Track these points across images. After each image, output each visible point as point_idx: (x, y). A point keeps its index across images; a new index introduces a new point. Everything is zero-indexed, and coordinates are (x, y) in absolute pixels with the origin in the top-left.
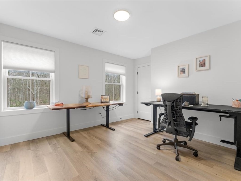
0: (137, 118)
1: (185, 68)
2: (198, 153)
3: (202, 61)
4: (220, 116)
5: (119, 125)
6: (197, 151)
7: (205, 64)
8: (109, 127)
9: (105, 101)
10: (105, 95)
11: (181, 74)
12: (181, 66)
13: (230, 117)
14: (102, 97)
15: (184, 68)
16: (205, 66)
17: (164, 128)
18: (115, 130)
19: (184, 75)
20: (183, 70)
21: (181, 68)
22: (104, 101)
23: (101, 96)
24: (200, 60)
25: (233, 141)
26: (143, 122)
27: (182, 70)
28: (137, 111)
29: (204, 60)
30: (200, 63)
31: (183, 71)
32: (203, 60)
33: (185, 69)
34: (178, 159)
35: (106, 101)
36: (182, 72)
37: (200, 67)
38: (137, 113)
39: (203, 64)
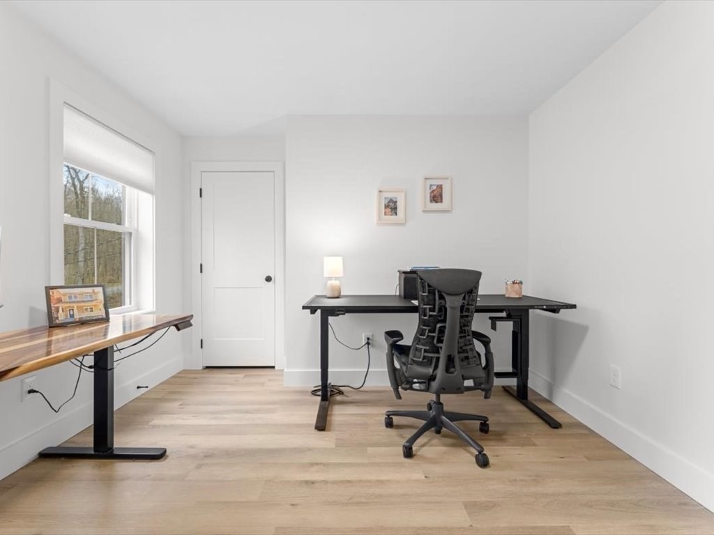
0: (201, 368)
1: (396, 198)
2: (487, 422)
3: (434, 188)
4: (491, 318)
5: (157, 421)
6: (486, 418)
7: (441, 196)
8: (116, 452)
9: (77, 316)
10: (63, 284)
11: (385, 214)
12: (386, 192)
13: (509, 317)
14: (55, 294)
15: (395, 200)
16: (442, 202)
17: (415, 380)
18: (165, 451)
19: (394, 217)
20: (391, 204)
21: (386, 198)
22: (72, 316)
23: (48, 289)
24: (431, 185)
25: (510, 369)
26: (240, 375)
27: (389, 202)
28: (202, 341)
29: (440, 187)
30: (432, 192)
31: (392, 207)
32: (438, 186)
33: (396, 202)
34: (483, 462)
35: (86, 315)
36: (389, 210)
37: (431, 201)
38: (202, 347)
39: (436, 197)
